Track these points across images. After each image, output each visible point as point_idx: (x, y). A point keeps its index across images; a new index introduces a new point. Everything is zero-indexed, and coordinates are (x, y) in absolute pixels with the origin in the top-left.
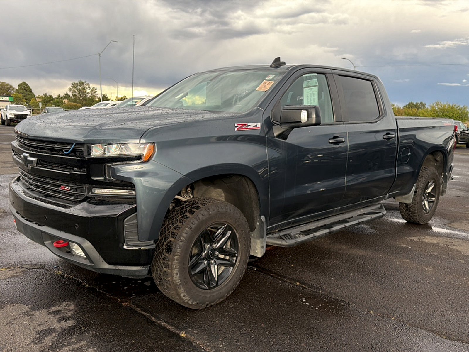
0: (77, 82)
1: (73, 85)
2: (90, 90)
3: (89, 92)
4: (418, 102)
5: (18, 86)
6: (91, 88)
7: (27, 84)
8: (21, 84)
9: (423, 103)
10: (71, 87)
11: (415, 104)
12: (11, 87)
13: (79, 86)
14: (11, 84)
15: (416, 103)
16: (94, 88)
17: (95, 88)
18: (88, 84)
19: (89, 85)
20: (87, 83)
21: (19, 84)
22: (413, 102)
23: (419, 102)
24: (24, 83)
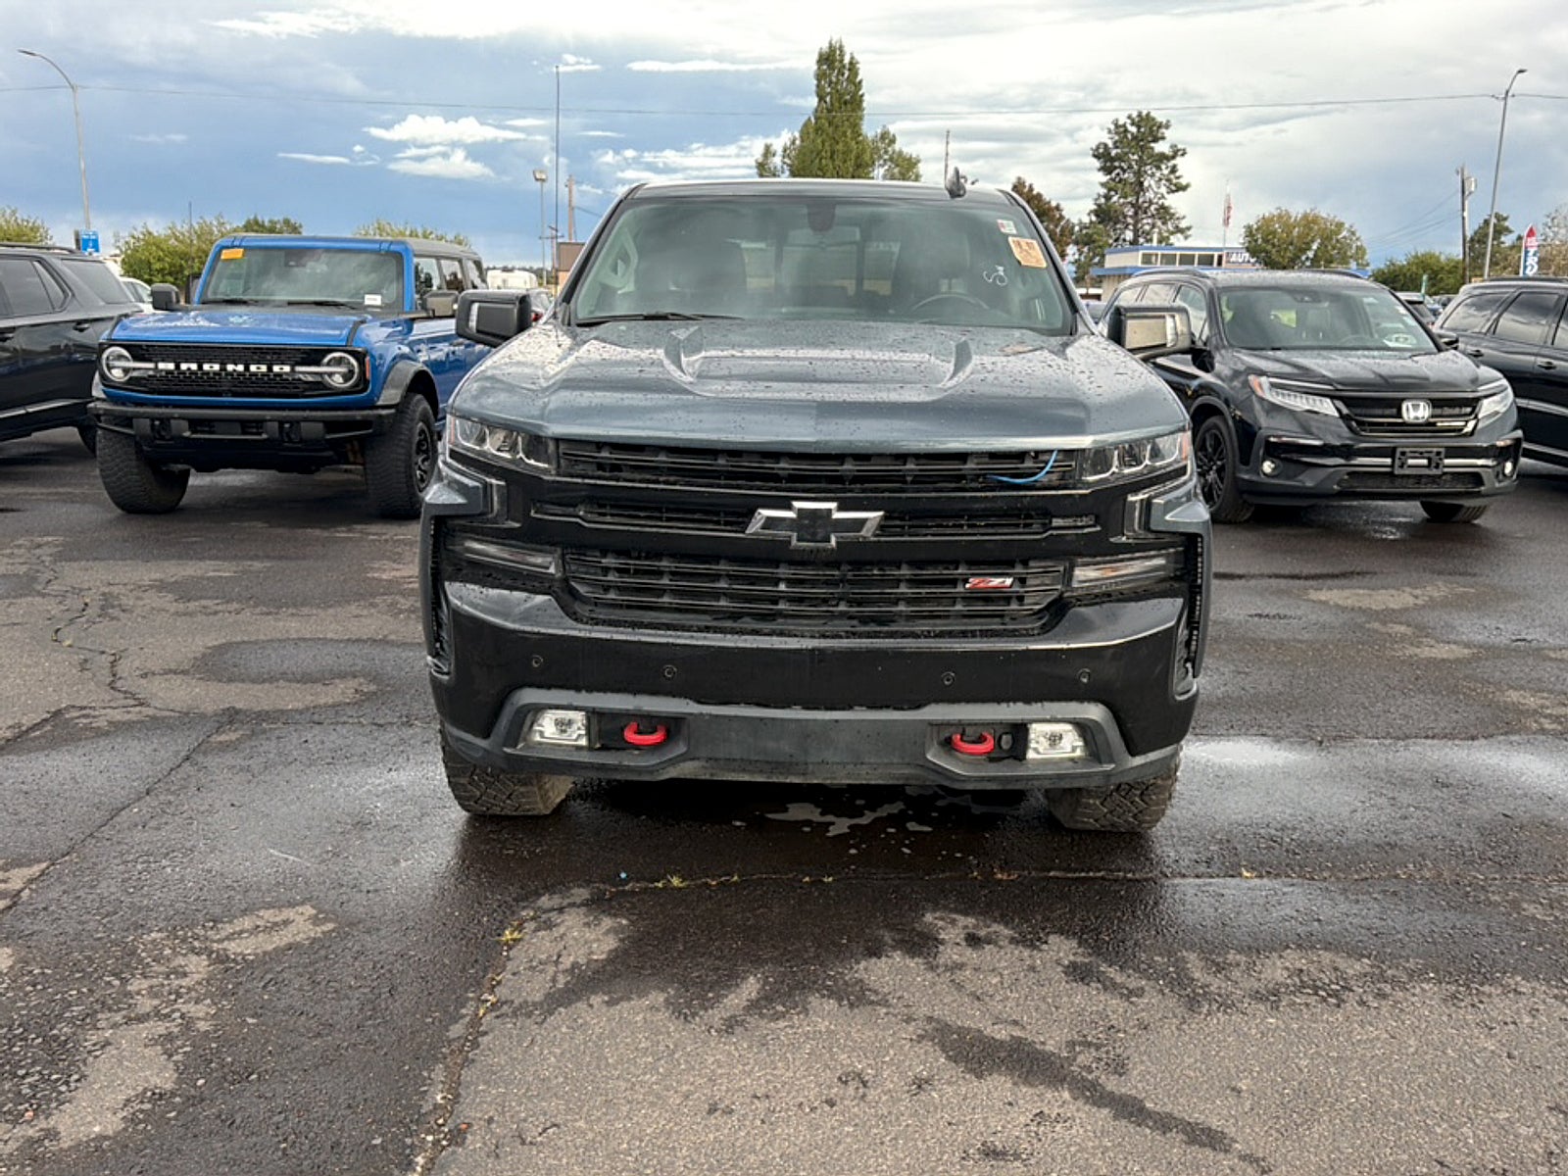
4: (276, 219)
9: (293, 221)
11: (266, 224)
15: (271, 221)
22: (260, 219)
23: (279, 218)
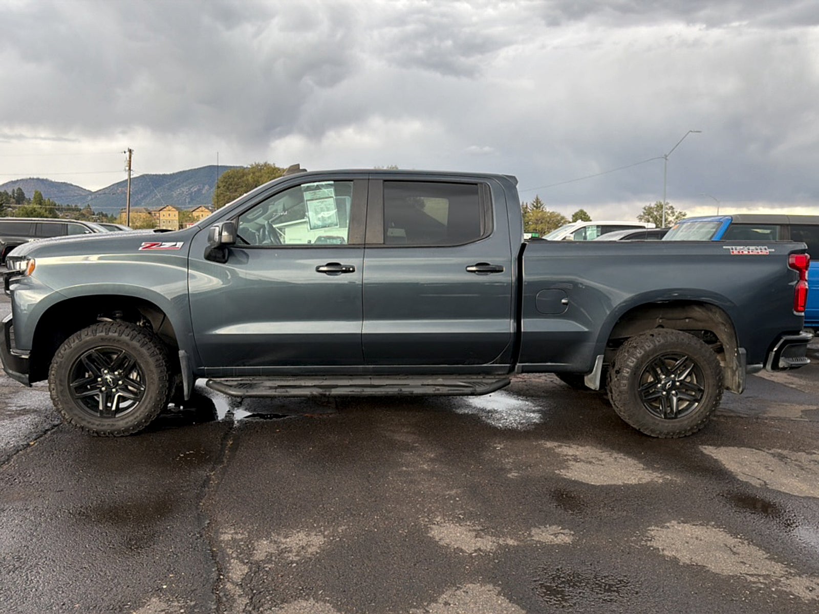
0: (653, 205)
1: (645, 209)
2: (675, 217)
3: (671, 221)
5: (571, 217)
6: (676, 214)
7: (586, 213)
8: (578, 212)
10: (642, 214)
12: (563, 218)
13: (656, 211)
14: (562, 214)
16: (680, 213)
17: (683, 213)
18: (672, 207)
19: (673, 209)
20: (670, 205)
21: (573, 214)
24: (582, 211)
